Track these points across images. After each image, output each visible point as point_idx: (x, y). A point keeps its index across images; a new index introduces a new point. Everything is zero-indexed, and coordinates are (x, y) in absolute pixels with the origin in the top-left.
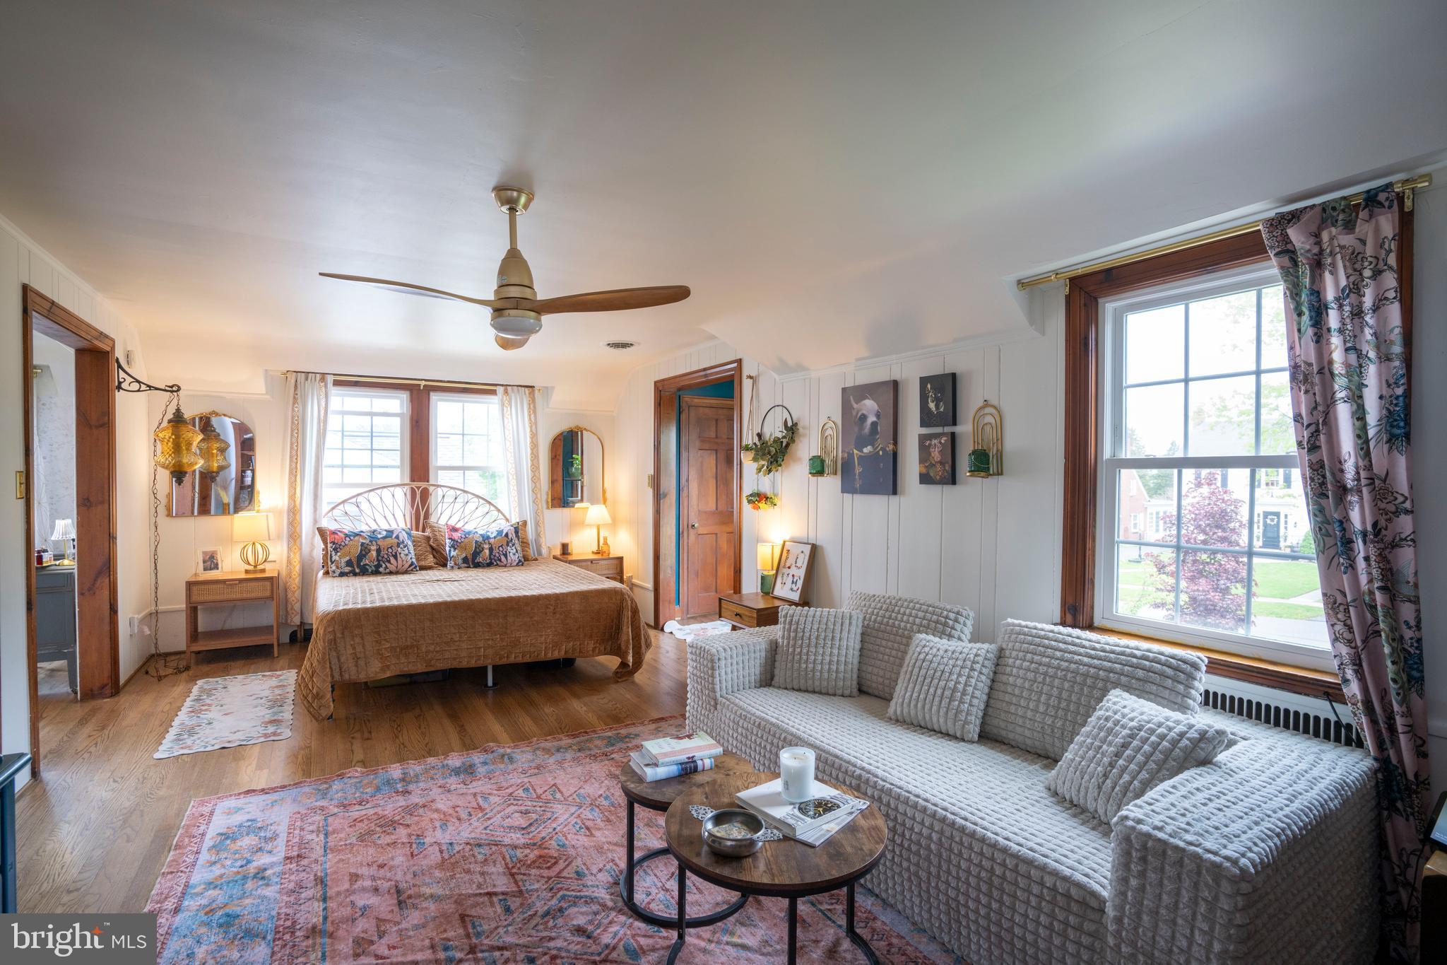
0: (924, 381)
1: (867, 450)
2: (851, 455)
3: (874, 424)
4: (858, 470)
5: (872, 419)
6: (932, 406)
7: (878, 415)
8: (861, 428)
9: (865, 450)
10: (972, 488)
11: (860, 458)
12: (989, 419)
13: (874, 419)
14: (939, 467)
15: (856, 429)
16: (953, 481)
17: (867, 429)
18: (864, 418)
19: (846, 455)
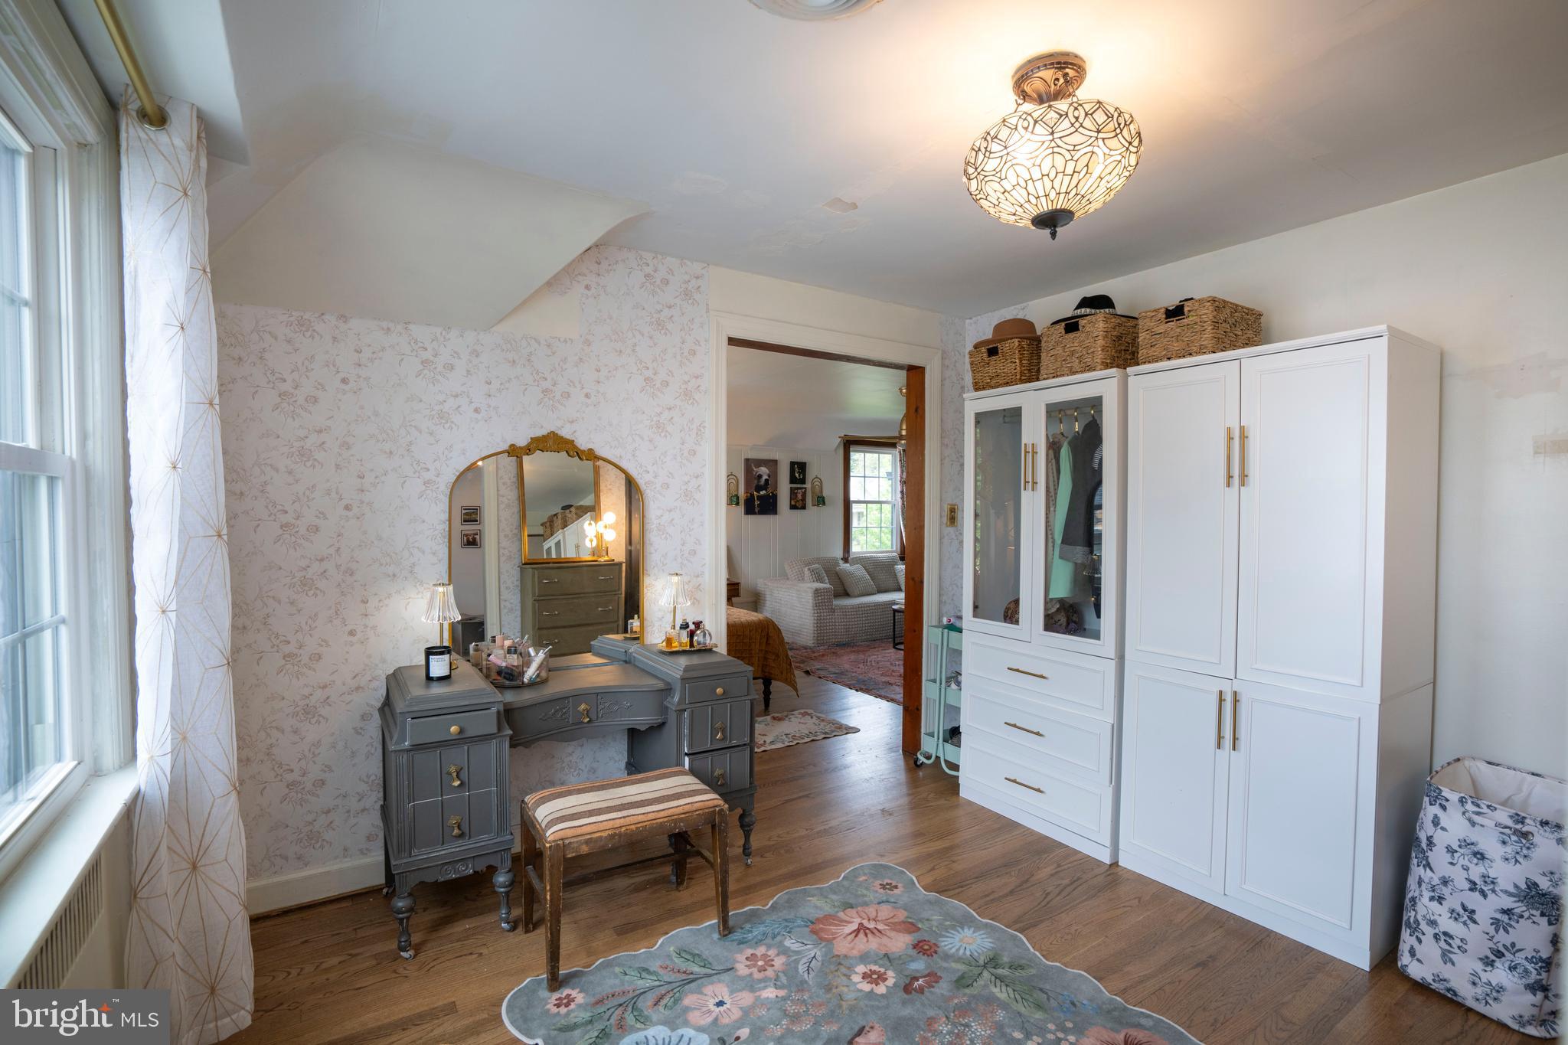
0: (793, 464)
1: (763, 493)
2: (752, 495)
3: (767, 480)
4: (757, 503)
5: (765, 477)
6: (797, 475)
7: (769, 477)
8: (759, 481)
9: (761, 493)
10: (812, 511)
11: (758, 497)
12: (817, 483)
13: (767, 477)
14: (801, 502)
15: (756, 482)
16: (804, 507)
17: (762, 481)
18: (760, 476)
19: (749, 495)
